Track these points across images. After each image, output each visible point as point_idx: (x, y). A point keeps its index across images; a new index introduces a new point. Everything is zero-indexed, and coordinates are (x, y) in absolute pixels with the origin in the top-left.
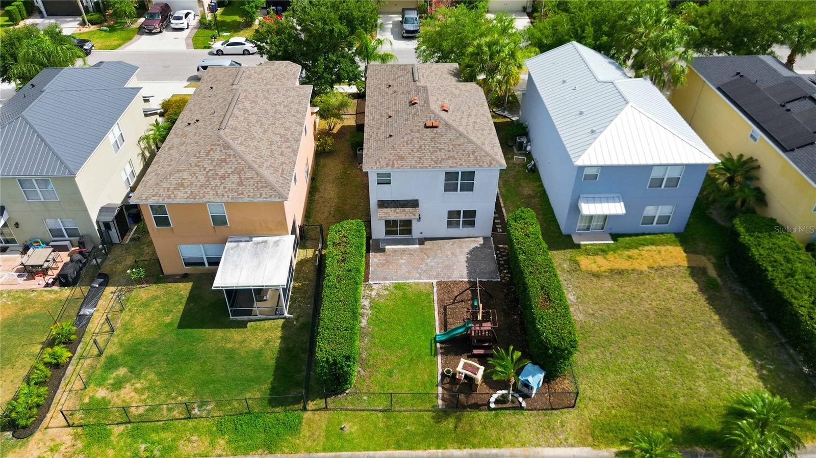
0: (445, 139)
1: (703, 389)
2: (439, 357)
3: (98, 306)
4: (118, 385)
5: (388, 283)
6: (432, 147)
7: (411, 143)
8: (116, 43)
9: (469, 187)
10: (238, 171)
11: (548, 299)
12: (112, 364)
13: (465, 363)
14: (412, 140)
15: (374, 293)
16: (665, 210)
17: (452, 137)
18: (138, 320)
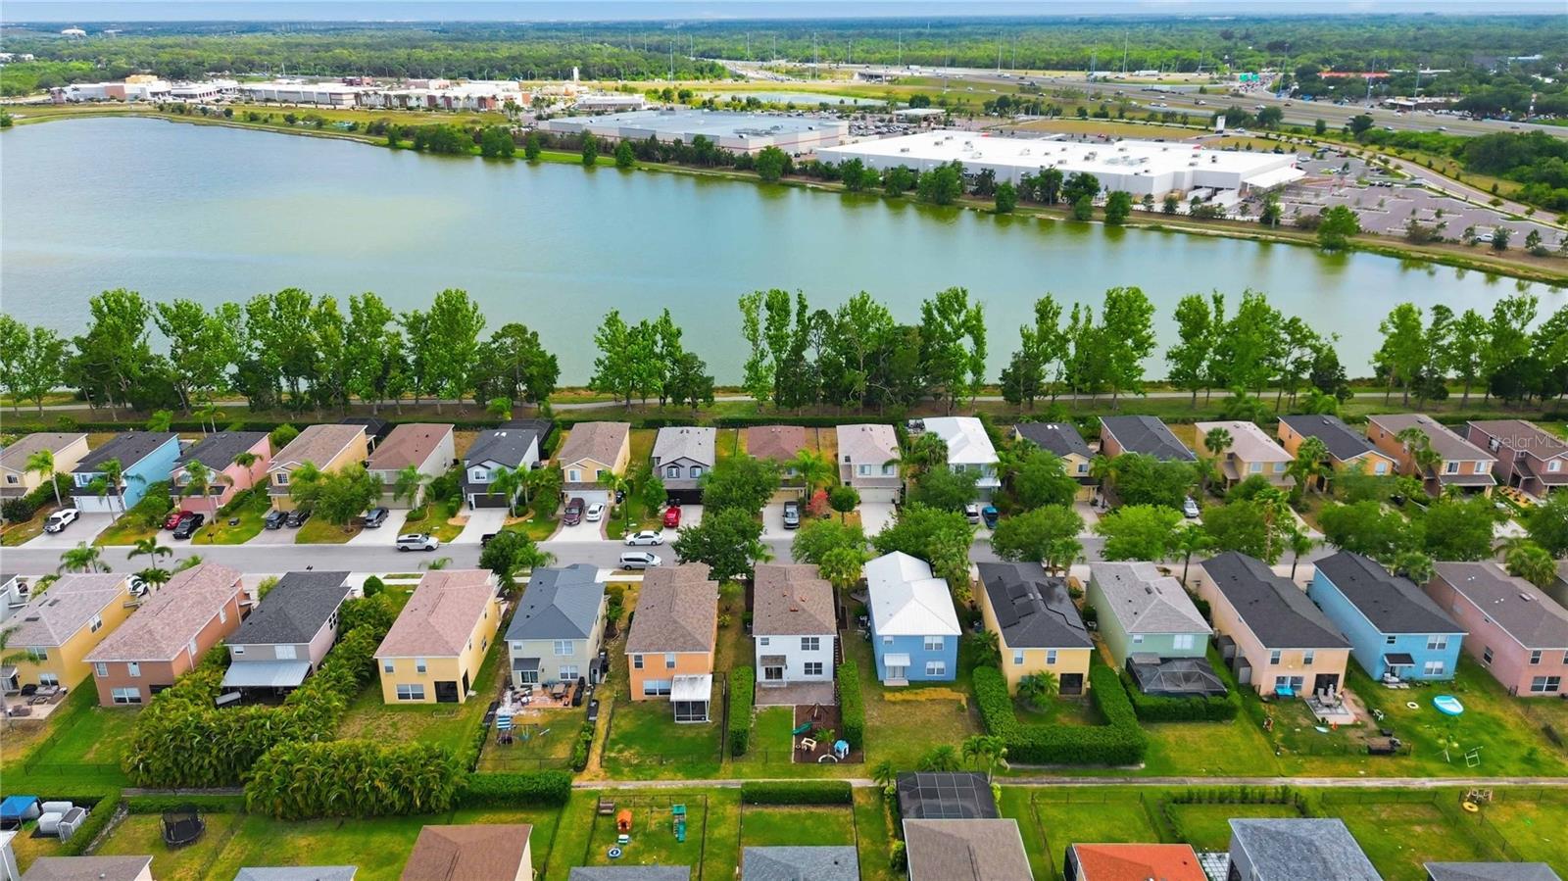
0: (802, 617)
4: (621, 751)
5: (766, 706)
6: (794, 623)
7: (782, 620)
8: (543, 535)
9: (817, 648)
10: (683, 636)
11: (852, 706)
14: (782, 618)
15: (758, 711)
16: (940, 665)
17: (805, 616)
18: (622, 723)
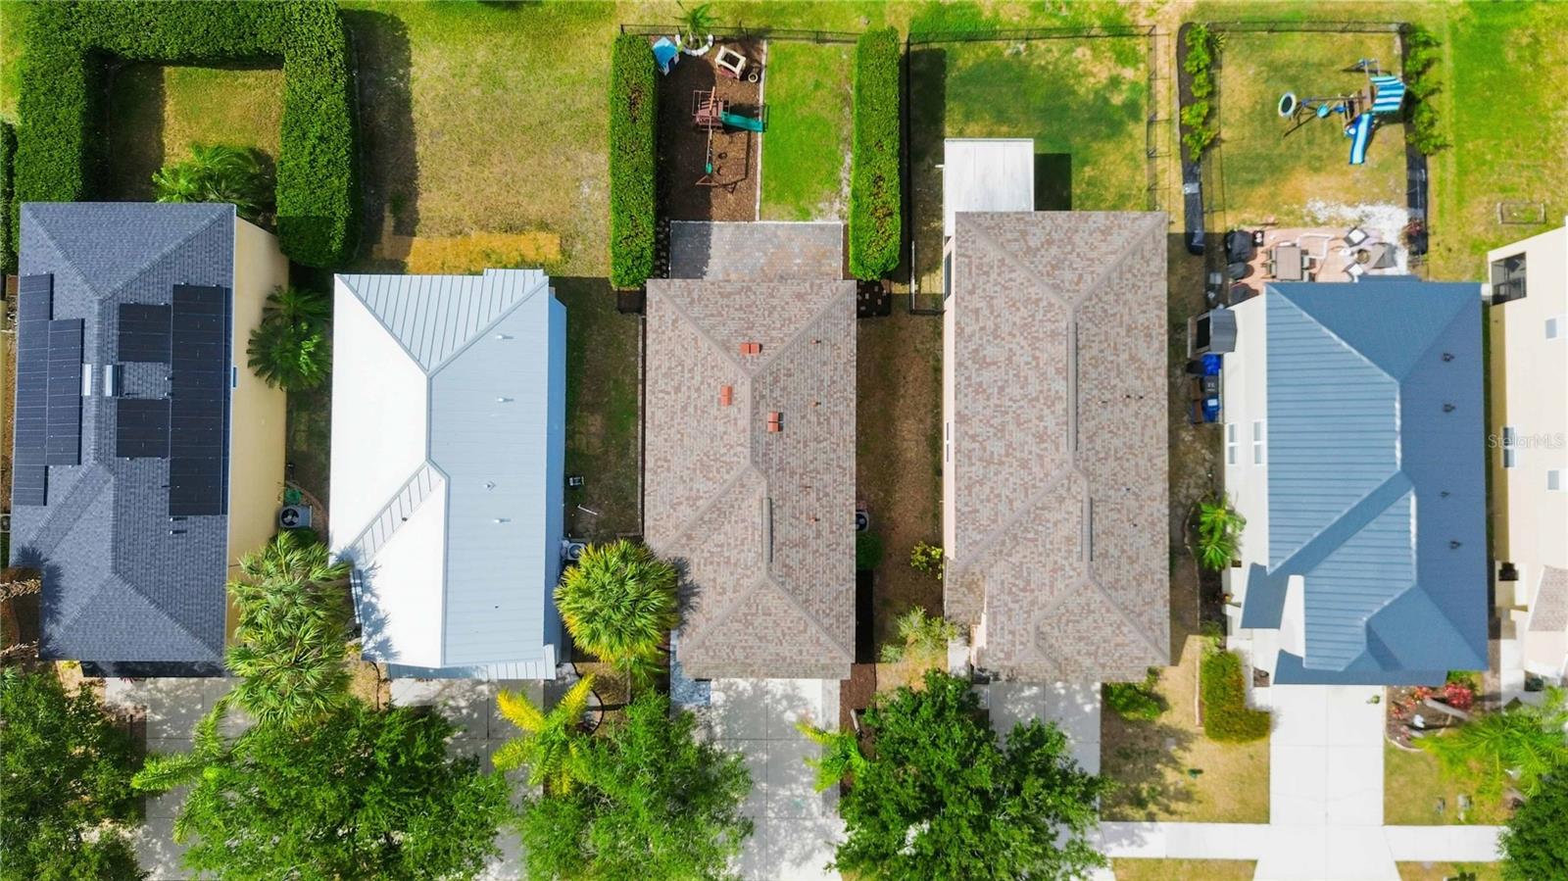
0: (732, 326)
1: (481, 55)
2: (761, 102)
3: (1182, 198)
5: (819, 222)
6: (752, 312)
7: (784, 320)
12: (1132, 109)
13: (735, 66)
14: (783, 326)
15: (837, 206)
17: (722, 328)
18: (1124, 173)
